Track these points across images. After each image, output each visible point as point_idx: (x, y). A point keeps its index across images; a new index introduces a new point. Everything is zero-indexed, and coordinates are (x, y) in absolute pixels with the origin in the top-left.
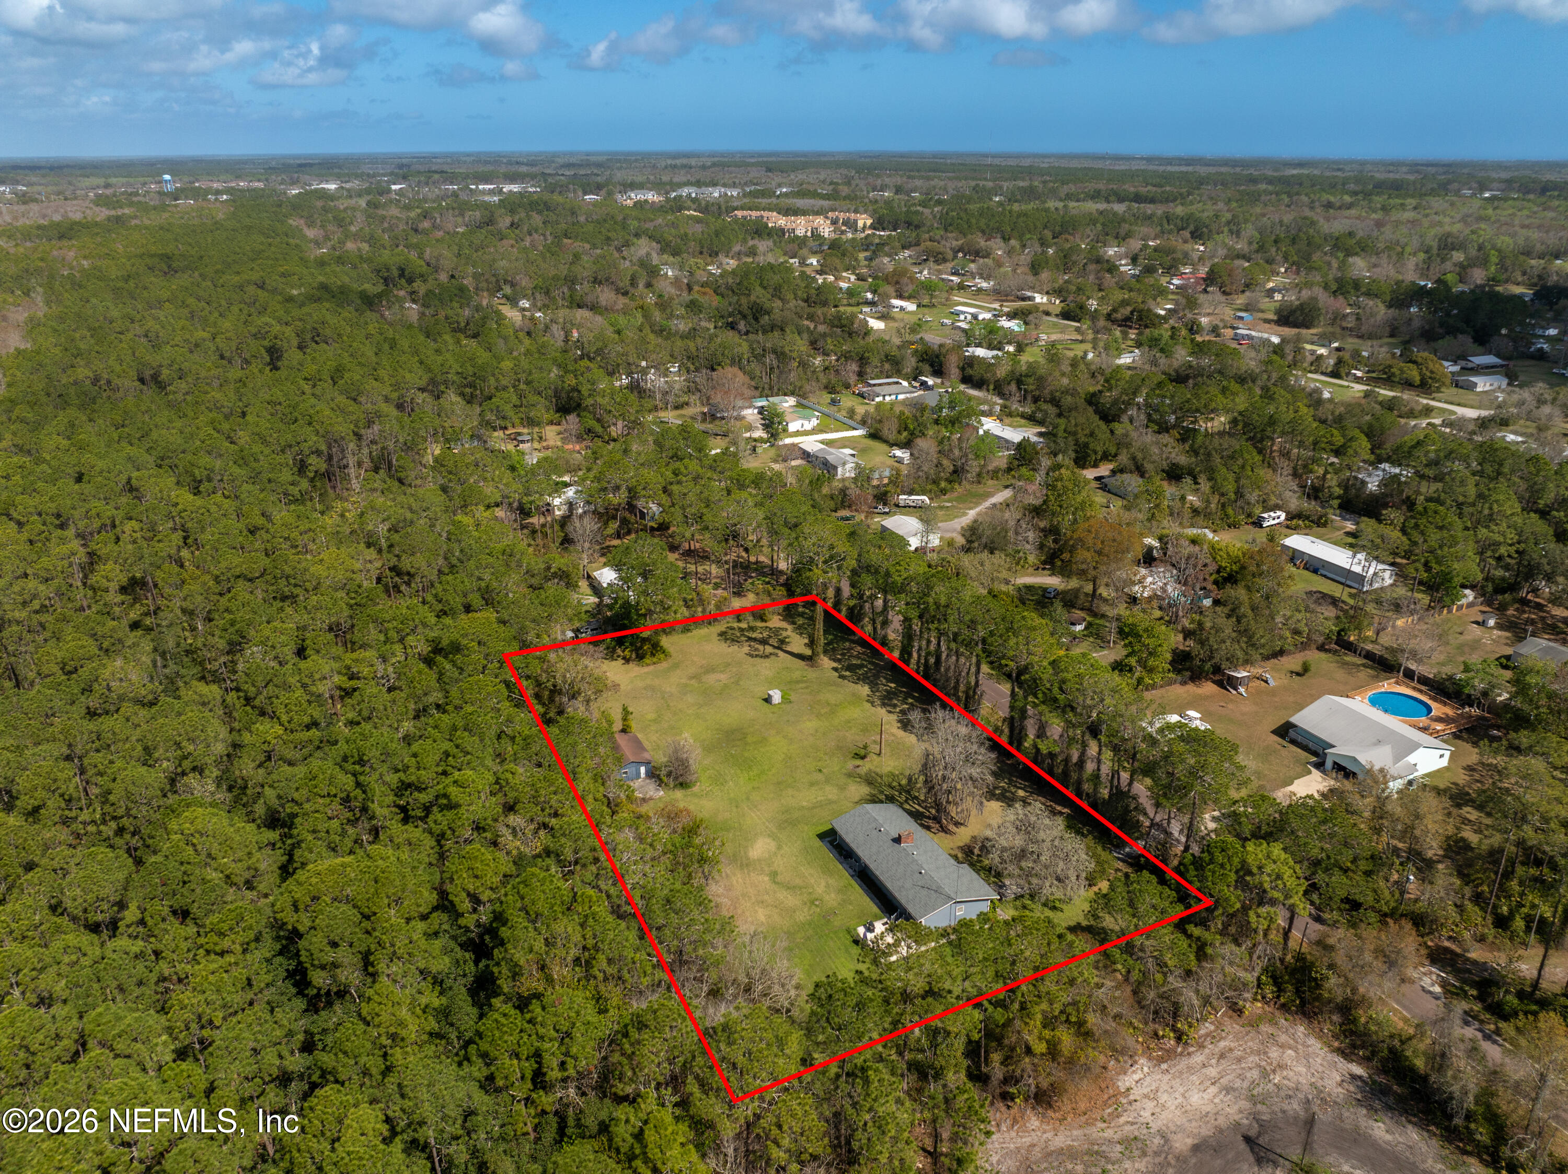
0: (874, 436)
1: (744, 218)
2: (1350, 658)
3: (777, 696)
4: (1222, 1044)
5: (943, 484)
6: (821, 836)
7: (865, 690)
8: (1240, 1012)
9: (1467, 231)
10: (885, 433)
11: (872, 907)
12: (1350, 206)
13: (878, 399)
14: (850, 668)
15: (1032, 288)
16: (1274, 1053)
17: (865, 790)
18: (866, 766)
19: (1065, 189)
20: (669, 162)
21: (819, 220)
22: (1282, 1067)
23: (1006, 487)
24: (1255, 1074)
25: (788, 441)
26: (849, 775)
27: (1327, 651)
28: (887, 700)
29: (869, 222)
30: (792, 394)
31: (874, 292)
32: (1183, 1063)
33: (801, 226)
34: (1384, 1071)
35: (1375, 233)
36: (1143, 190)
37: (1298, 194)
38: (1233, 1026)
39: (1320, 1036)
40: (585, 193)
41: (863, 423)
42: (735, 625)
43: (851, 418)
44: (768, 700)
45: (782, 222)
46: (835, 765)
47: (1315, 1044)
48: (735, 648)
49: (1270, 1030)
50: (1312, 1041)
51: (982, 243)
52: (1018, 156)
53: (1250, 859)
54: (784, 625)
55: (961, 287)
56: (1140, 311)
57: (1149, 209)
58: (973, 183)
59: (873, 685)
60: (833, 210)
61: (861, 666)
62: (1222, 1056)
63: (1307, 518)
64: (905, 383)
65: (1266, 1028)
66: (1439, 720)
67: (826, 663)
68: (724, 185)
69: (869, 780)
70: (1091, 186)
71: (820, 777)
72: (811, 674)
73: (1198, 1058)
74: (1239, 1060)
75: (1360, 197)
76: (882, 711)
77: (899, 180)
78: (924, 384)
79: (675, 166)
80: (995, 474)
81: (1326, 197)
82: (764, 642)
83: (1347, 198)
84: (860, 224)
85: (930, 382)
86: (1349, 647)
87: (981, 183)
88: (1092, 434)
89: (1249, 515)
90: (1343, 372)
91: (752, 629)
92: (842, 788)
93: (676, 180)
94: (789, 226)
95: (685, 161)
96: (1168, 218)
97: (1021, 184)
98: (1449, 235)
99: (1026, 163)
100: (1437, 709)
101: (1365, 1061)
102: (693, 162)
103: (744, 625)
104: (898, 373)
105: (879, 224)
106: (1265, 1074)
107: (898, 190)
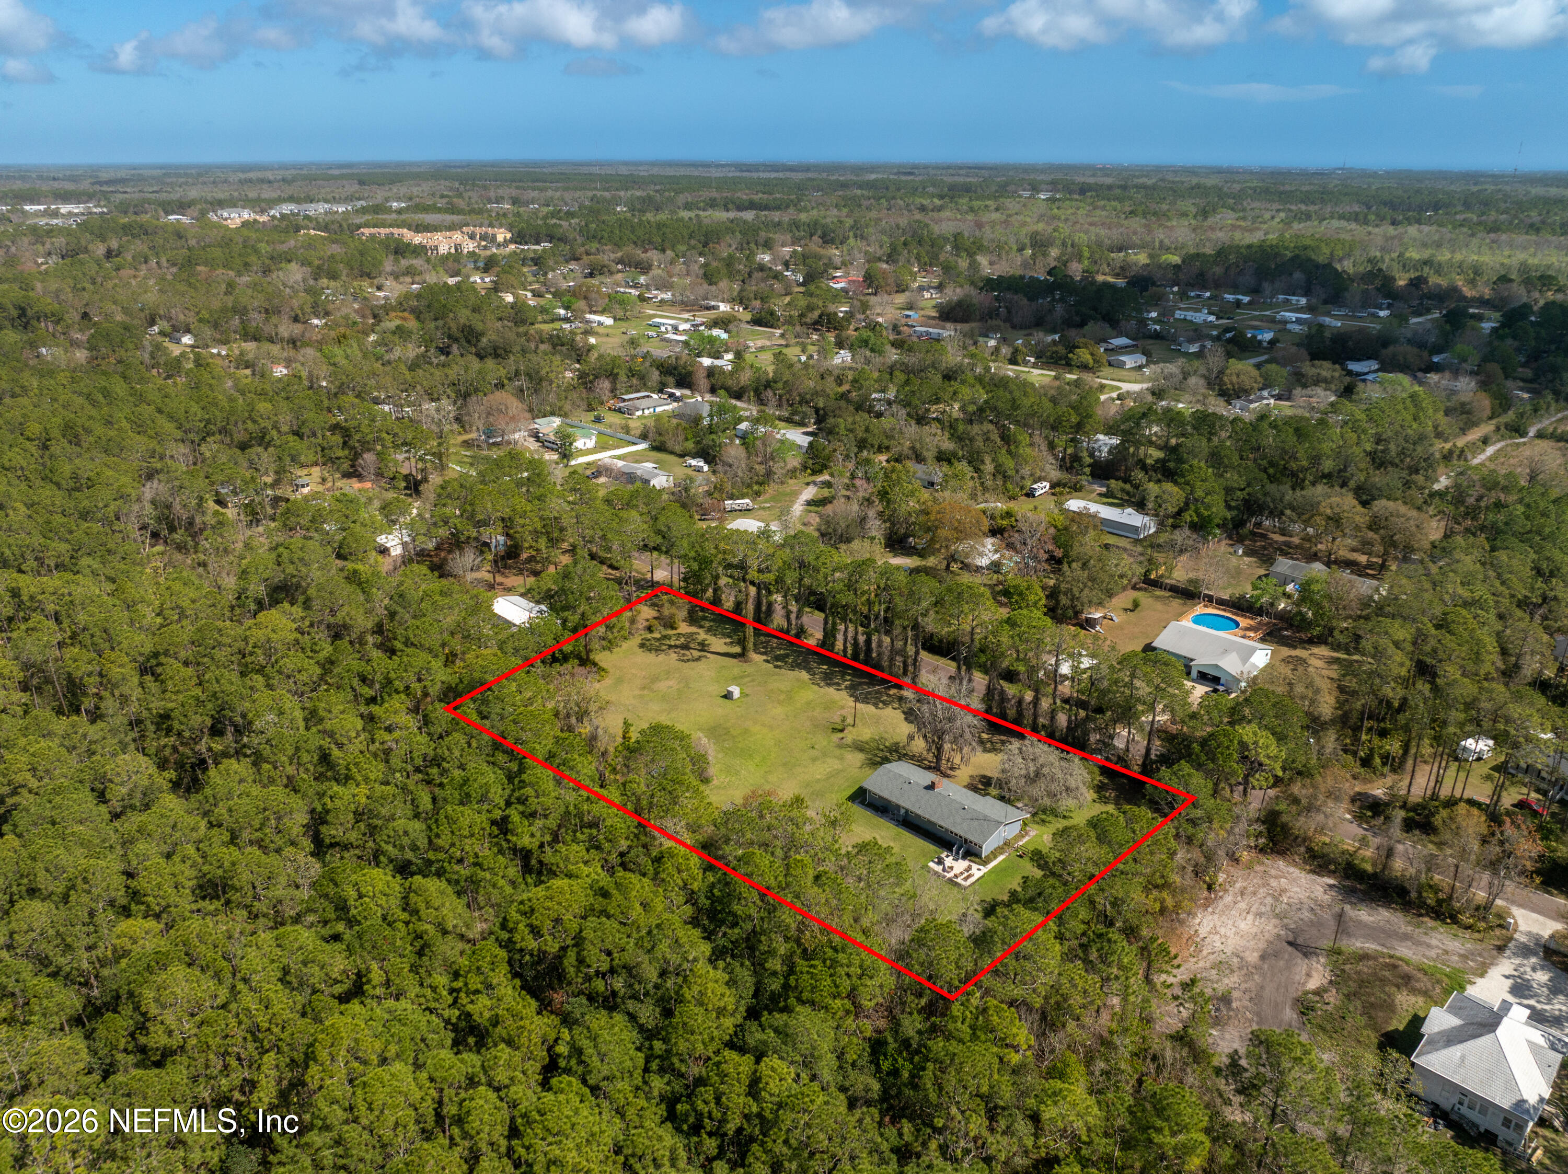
0: (659, 448)
1: (372, 236)
2: (1159, 593)
3: (736, 691)
4: (1238, 885)
5: (756, 487)
6: (853, 798)
7: (804, 675)
8: (1237, 861)
9: (1050, 229)
10: (670, 445)
11: (931, 847)
12: (940, 209)
13: (639, 413)
14: (777, 658)
15: (715, 298)
16: (1274, 883)
17: (859, 757)
18: (850, 736)
19: (681, 199)
20: (242, 176)
21: (457, 236)
22: (1283, 891)
23: (808, 484)
24: (1269, 900)
25: (582, 460)
26: (840, 747)
27: (1140, 589)
28: (828, 679)
29: (509, 236)
30: (553, 414)
31: (567, 308)
32: (1221, 904)
33: (443, 243)
34: (1347, 877)
35: (978, 233)
36: (757, 197)
37: (894, 198)
38: (1236, 872)
39: (1296, 865)
40: (167, 213)
41: (644, 437)
42: (649, 636)
43: (628, 433)
44: (728, 696)
45: (418, 239)
46: (825, 741)
47: (1295, 872)
48: (662, 657)
49: (1261, 868)
50: (1292, 869)
51: (639, 254)
52: (610, 164)
53: (1245, 738)
54: (693, 629)
55: (642, 298)
56: (828, 315)
57: (776, 216)
58: (590, 194)
59: (809, 670)
60: (467, 225)
61: (787, 656)
62: (1242, 894)
63: (1065, 486)
64: (655, 396)
65: (1258, 868)
66: (1247, 629)
67: (758, 658)
68: (326, 201)
69: (859, 747)
70: (706, 194)
71: (814, 753)
72: (748, 668)
73: (1228, 899)
74: (1254, 893)
75: (947, 199)
76: (831, 690)
77: (514, 192)
78: (671, 395)
79: (251, 181)
80: (792, 473)
81: (919, 201)
82: (685, 647)
83: (937, 202)
84: (500, 238)
85: (678, 393)
86: (1156, 584)
87: (599, 194)
88: (867, 430)
89: (1022, 488)
90: (1020, 359)
91: (665, 637)
92: (841, 758)
93: (265, 195)
94: (431, 243)
95: (260, 175)
96: (796, 224)
97: (638, 193)
98: (1037, 233)
99: (624, 171)
100: (1244, 622)
101: (1331, 873)
102: (269, 175)
103: (657, 635)
104: (645, 387)
105: (519, 238)
106: (1276, 899)
107: (515, 201)
